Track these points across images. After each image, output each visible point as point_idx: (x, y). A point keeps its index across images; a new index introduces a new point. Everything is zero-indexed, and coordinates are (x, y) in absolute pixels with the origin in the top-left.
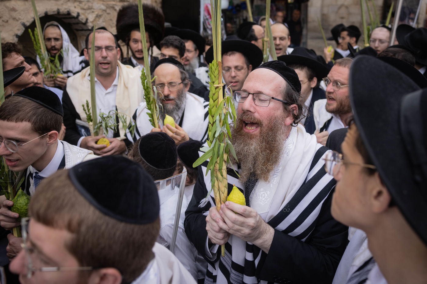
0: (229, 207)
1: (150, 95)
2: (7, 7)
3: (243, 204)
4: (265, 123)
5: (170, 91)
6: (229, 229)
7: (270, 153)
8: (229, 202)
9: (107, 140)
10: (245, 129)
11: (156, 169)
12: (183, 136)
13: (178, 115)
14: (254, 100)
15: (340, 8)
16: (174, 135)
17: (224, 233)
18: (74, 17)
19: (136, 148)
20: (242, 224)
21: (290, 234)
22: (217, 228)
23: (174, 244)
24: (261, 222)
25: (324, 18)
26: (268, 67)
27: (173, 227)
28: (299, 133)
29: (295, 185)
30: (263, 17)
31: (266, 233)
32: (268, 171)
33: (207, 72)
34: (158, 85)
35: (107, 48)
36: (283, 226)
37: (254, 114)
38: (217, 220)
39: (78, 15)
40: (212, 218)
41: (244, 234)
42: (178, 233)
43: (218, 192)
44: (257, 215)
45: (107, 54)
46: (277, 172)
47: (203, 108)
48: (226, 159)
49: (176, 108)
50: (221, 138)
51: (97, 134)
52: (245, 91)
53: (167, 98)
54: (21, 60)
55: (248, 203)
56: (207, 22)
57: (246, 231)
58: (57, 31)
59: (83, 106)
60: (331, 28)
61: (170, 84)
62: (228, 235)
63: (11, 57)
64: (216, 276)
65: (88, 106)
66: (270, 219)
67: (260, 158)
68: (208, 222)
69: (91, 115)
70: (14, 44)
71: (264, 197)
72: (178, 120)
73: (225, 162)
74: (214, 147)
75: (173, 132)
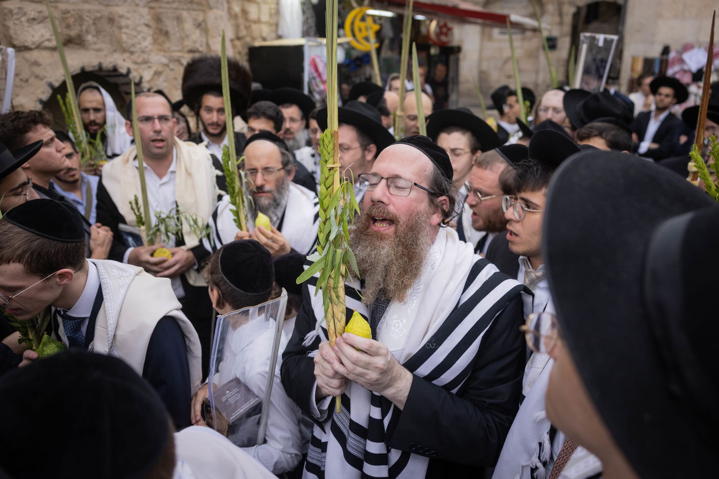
0: (349, 341)
1: (235, 183)
2: (27, 60)
3: (368, 336)
4: (403, 219)
5: (265, 180)
6: (348, 372)
7: (409, 262)
8: (347, 334)
9: (167, 251)
10: (373, 227)
11: (243, 294)
12: (281, 243)
13: (276, 215)
14: (388, 186)
15: (506, 62)
16: (270, 242)
17: (341, 378)
18: (122, 75)
19: (216, 261)
20: (367, 366)
21: (434, 382)
22: (331, 373)
23: (268, 400)
24: (394, 363)
25: (483, 76)
26: (409, 142)
27: (267, 376)
28: (449, 239)
29: (442, 310)
30: (395, 75)
31: (401, 380)
32: (406, 287)
33: (313, 156)
34: (248, 170)
35: (162, 118)
36: (425, 369)
37: (388, 207)
38: (331, 360)
39: (129, 71)
40: (323, 358)
41: (369, 379)
42: (274, 385)
43: (332, 320)
44: (388, 353)
45: (162, 127)
46: (418, 293)
47: (313, 205)
48: (343, 272)
49: (273, 204)
50: (337, 242)
51: (152, 242)
52: (375, 174)
53: (260, 189)
54: (50, 135)
55: (374, 336)
56: (313, 82)
57: (373, 375)
58: (98, 96)
59: (131, 203)
60: (492, 91)
61: (266, 169)
62: (346, 382)
63: (37, 130)
64: (326, 443)
65: (137, 203)
66: (406, 359)
67: (395, 268)
68: (318, 363)
69: (143, 215)
70: (40, 113)
71: (398, 327)
72: (276, 221)
73: (342, 276)
74: (326, 255)
75: (267, 238)
